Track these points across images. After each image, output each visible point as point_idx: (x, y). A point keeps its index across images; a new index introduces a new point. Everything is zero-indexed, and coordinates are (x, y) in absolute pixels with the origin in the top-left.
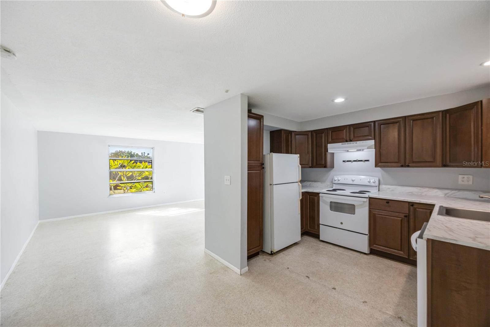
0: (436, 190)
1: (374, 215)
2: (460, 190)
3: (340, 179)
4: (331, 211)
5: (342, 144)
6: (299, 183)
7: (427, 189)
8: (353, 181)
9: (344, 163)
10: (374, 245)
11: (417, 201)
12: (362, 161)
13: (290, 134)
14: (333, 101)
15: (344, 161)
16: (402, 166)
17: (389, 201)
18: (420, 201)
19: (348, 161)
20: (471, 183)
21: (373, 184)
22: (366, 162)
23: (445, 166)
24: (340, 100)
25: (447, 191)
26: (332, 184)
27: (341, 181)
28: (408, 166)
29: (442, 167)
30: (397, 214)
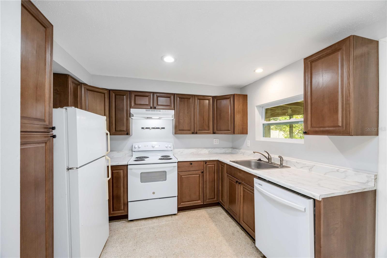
0: (205, 150)
1: (181, 176)
2: (214, 148)
3: (140, 146)
4: (141, 182)
5: (146, 111)
6: (107, 157)
7: (200, 149)
8: (153, 147)
9: (143, 129)
10: (182, 204)
11: (208, 159)
12: (159, 128)
13: (79, 86)
14: (162, 58)
15: (143, 128)
16: (193, 133)
17: (192, 162)
18: (210, 159)
19: (146, 128)
20: (218, 143)
21: (169, 149)
22: (162, 129)
23: (214, 133)
24: (169, 59)
25: (210, 150)
26: (131, 152)
27: (140, 148)
28: (196, 133)
29: (213, 134)
30: (196, 172)
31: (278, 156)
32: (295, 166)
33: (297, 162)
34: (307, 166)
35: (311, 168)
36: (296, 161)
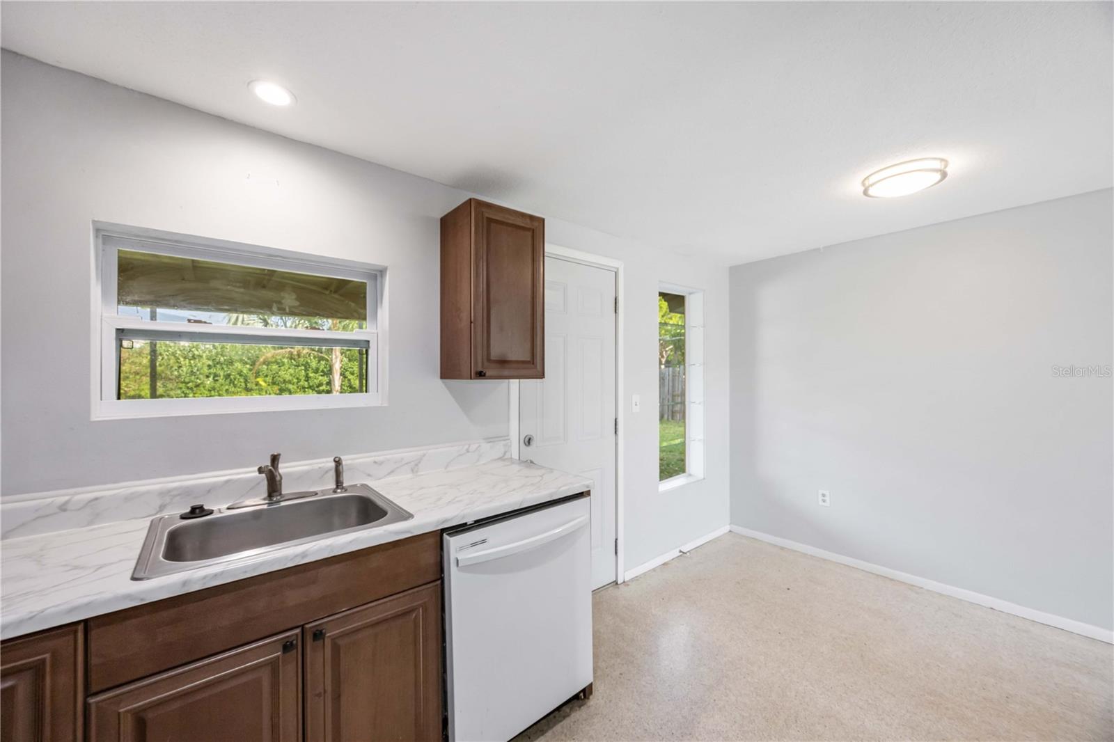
31: (256, 468)
32: (369, 475)
33: (376, 460)
34: (406, 464)
35: (416, 465)
36: (372, 459)
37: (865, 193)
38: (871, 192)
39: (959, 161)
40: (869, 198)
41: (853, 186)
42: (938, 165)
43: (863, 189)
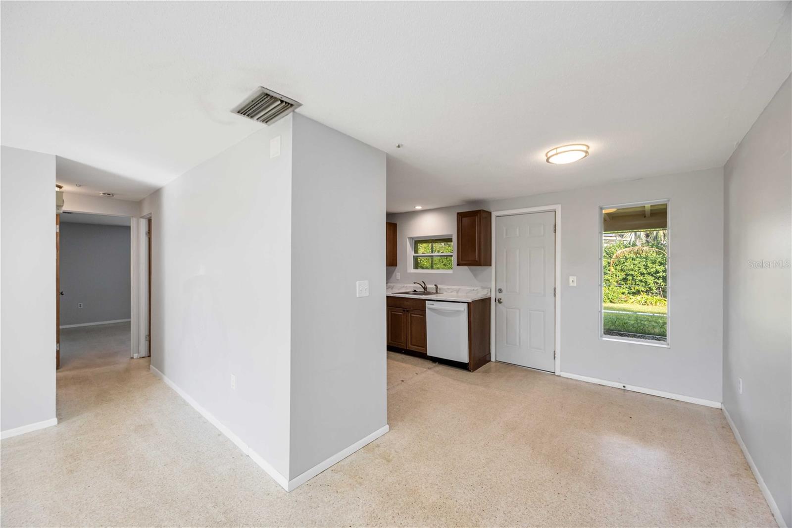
32: (446, 292)
33: (448, 288)
34: (455, 290)
35: (458, 291)
37: (547, 161)
38: (550, 160)
39: (594, 146)
40: (548, 164)
41: (541, 156)
42: (585, 148)
43: (546, 158)
